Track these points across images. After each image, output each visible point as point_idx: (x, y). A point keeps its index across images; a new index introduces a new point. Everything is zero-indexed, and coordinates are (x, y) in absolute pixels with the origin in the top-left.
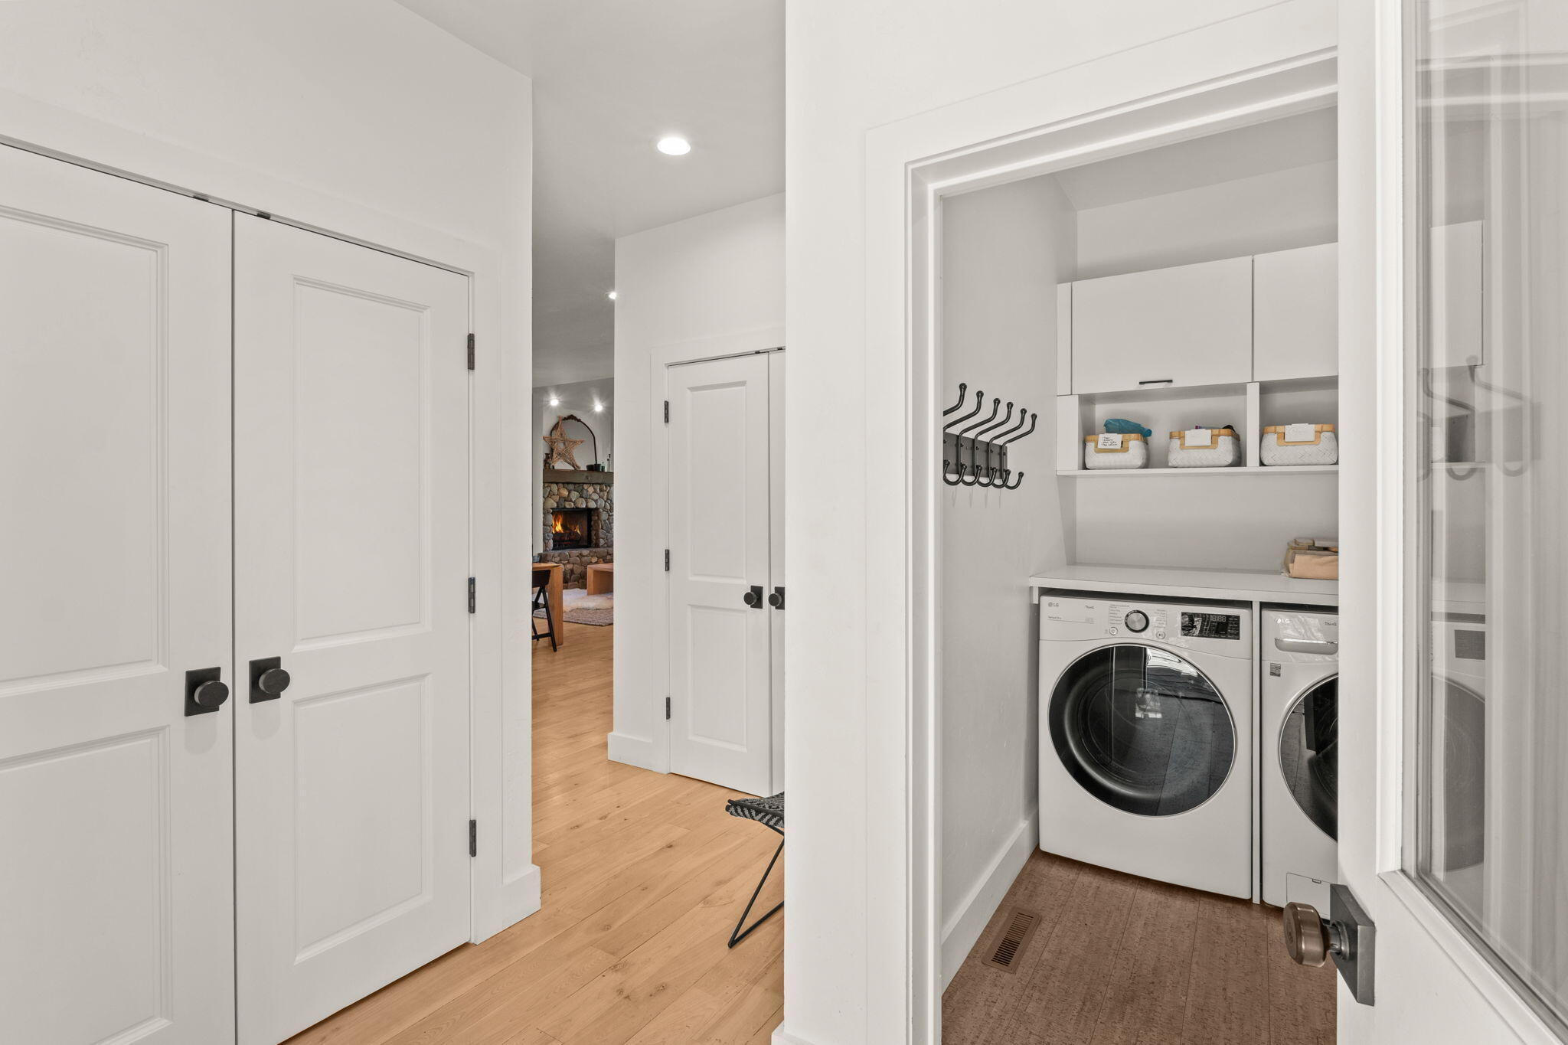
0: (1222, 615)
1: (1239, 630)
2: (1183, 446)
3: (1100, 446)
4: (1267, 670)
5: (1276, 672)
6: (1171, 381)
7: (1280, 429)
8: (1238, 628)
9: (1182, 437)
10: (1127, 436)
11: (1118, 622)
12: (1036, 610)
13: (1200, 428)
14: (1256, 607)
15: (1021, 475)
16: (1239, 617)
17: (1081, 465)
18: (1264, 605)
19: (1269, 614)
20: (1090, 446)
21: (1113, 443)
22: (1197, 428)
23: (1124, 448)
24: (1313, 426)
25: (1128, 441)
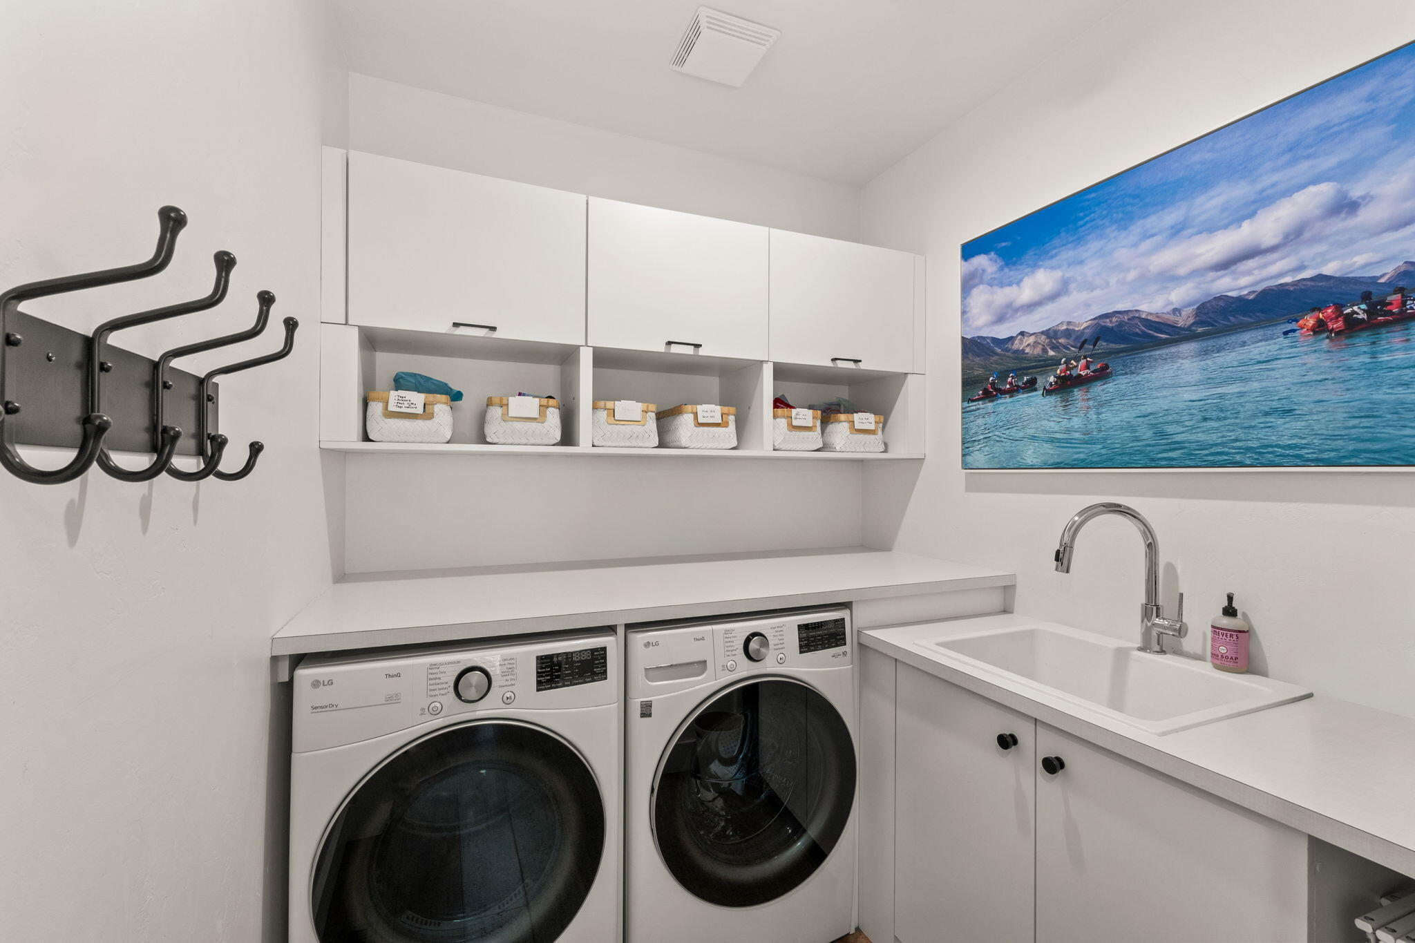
0: (586, 650)
1: (606, 666)
2: (506, 418)
3: (392, 408)
4: (635, 710)
5: (646, 711)
6: (493, 329)
7: (610, 404)
8: (604, 665)
9: (504, 405)
10: (431, 397)
11: (443, 692)
12: (284, 695)
13: (524, 395)
14: (621, 631)
15: (256, 449)
16: (605, 648)
17: (361, 437)
18: (628, 627)
19: (639, 638)
20: (376, 408)
21: (411, 405)
22: (520, 394)
23: (427, 414)
24: (640, 404)
25: (433, 404)
